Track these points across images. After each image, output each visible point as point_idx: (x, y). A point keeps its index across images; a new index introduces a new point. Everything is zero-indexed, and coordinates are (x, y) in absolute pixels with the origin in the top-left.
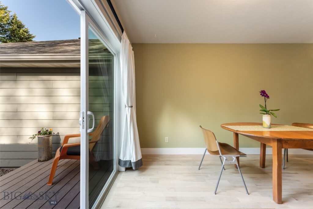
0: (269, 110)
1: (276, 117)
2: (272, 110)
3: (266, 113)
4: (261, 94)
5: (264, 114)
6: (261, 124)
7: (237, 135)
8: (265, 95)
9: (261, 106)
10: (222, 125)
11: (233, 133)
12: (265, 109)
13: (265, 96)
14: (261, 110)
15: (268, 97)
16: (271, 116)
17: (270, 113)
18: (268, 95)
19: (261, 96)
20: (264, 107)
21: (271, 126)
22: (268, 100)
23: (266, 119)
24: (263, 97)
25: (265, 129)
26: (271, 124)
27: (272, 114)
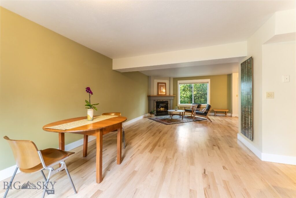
0: (92, 105)
1: (97, 110)
2: (94, 105)
3: (89, 107)
4: (87, 91)
5: (88, 108)
6: (86, 118)
7: (63, 135)
8: (90, 91)
9: (86, 101)
10: (43, 127)
11: (58, 133)
12: (89, 104)
13: (90, 93)
14: (86, 105)
15: (92, 93)
16: (93, 109)
17: (93, 107)
18: (92, 91)
19: (86, 92)
20: (89, 102)
21: (94, 117)
22: (92, 96)
23: (90, 113)
24: (88, 93)
25: (89, 122)
26: (94, 116)
27: (94, 108)
